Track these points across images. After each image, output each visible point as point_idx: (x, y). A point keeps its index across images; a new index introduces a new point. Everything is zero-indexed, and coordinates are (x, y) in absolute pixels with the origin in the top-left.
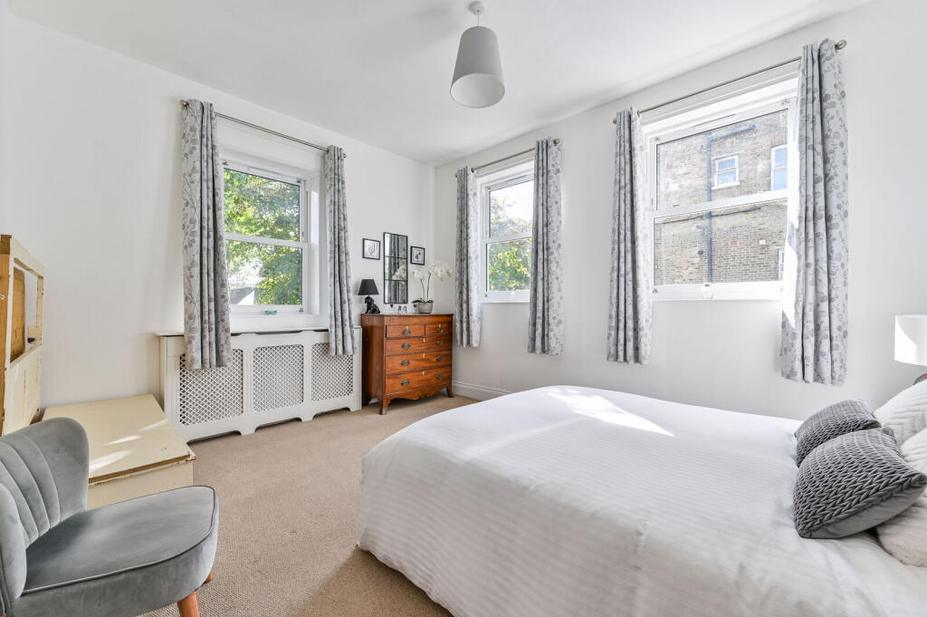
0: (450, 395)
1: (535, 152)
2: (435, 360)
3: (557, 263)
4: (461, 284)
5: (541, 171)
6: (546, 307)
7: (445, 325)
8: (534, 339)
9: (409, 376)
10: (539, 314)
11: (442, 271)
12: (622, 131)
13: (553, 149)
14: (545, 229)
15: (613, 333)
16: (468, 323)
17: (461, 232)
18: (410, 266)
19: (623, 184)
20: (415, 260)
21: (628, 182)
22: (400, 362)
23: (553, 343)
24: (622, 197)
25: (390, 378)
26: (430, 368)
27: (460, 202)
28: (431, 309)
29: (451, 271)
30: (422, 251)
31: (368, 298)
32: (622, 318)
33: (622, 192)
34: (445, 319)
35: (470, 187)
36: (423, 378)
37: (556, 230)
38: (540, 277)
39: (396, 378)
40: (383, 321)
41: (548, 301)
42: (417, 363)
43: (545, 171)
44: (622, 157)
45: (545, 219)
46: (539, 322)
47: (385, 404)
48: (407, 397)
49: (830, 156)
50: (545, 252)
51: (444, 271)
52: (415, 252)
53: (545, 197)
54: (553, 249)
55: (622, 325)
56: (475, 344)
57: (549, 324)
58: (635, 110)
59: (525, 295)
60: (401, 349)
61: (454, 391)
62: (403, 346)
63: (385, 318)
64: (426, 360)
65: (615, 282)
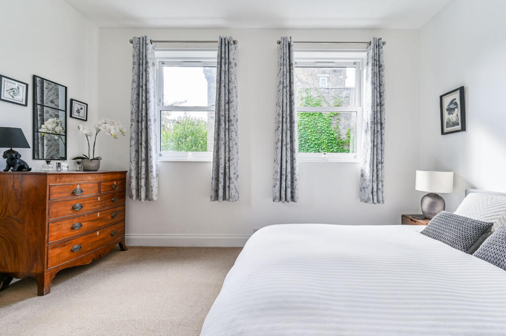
0: (123, 248)
1: (218, 44)
2: (109, 217)
3: (236, 132)
4: (138, 143)
5: (223, 61)
6: (227, 165)
7: (119, 182)
8: (217, 191)
9: (80, 240)
10: (221, 171)
11: (115, 129)
12: (285, 50)
13: (232, 47)
14: (227, 105)
15: (278, 183)
16: (147, 178)
17: (138, 95)
18: (69, 119)
19: (285, 85)
20: (75, 114)
21: (288, 84)
22: (70, 226)
23: (233, 192)
24: (285, 93)
25: (54, 247)
26: (105, 227)
27: (136, 67)
28: (99, 167)
29: (125, 130)
30: (84, 107)
31: (11, 151)
32: (284, 172)
33: (285, 90)
34: (118, 176)
35: (149, 56)
36: (98, 238)
37: (235, 108)
38: (222, 142)
39: (64, 246)
40: (46, 180)
41: (229, 161)
42: (91, 224)
43: (227, 61)
44: (285, 67)
45: (227, 98)
46: (221, 176)
47: (47, 280)
48: (79, 264)
49: (382, 94)
50: (227, 123)
51: (118, 130)
52: (76, 106)
53: (227, 82)
54: (233, 122)
55: (284, 177)
56: (155, 198)
57: (229, 178)
58: (293, 40)
59: (208, 156)
60: (71, 212)
61: (128, 244)
62: (73, 208)
63: (48, 177)
64: (100, 219)
65: (280, 149)
